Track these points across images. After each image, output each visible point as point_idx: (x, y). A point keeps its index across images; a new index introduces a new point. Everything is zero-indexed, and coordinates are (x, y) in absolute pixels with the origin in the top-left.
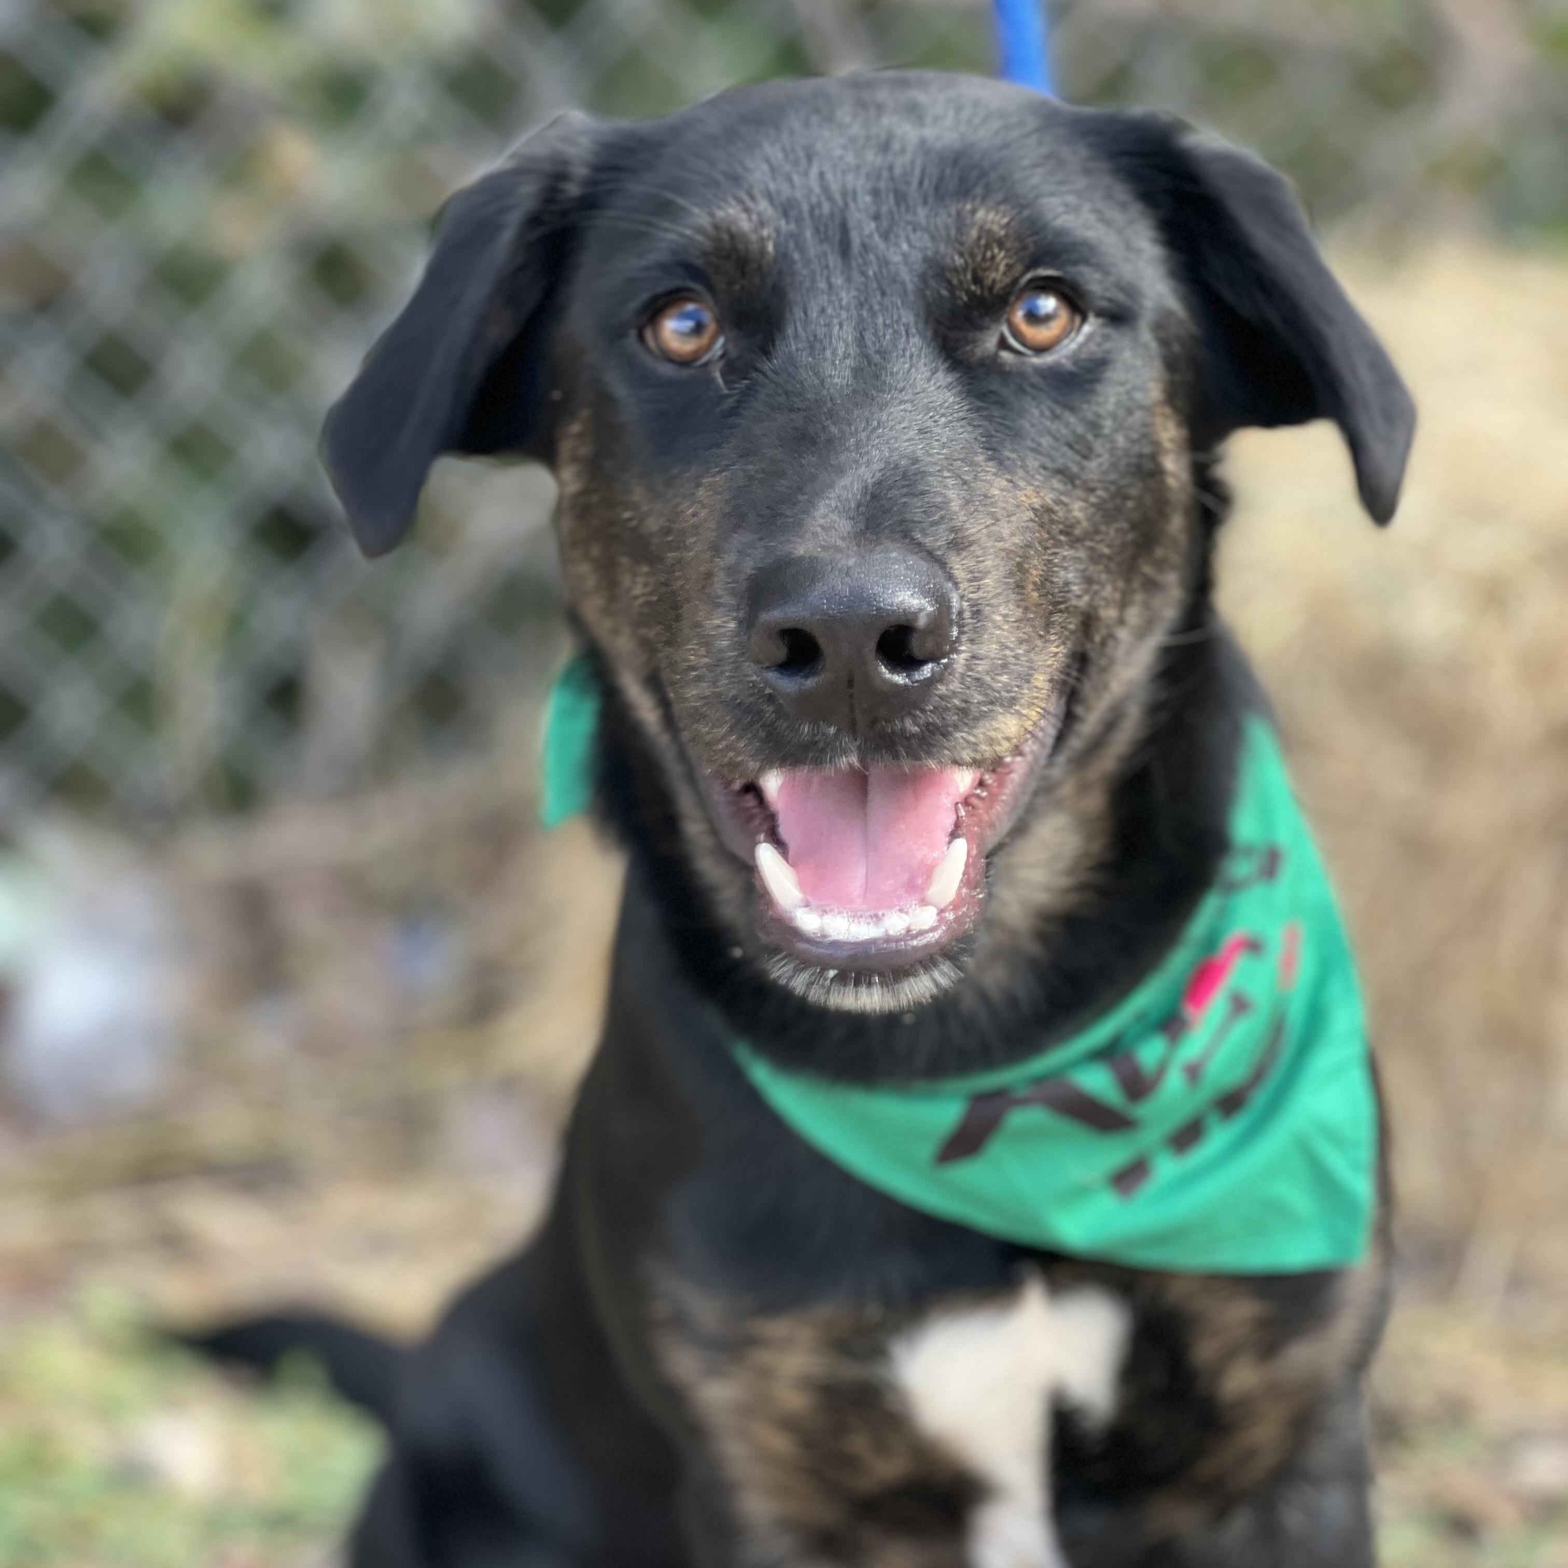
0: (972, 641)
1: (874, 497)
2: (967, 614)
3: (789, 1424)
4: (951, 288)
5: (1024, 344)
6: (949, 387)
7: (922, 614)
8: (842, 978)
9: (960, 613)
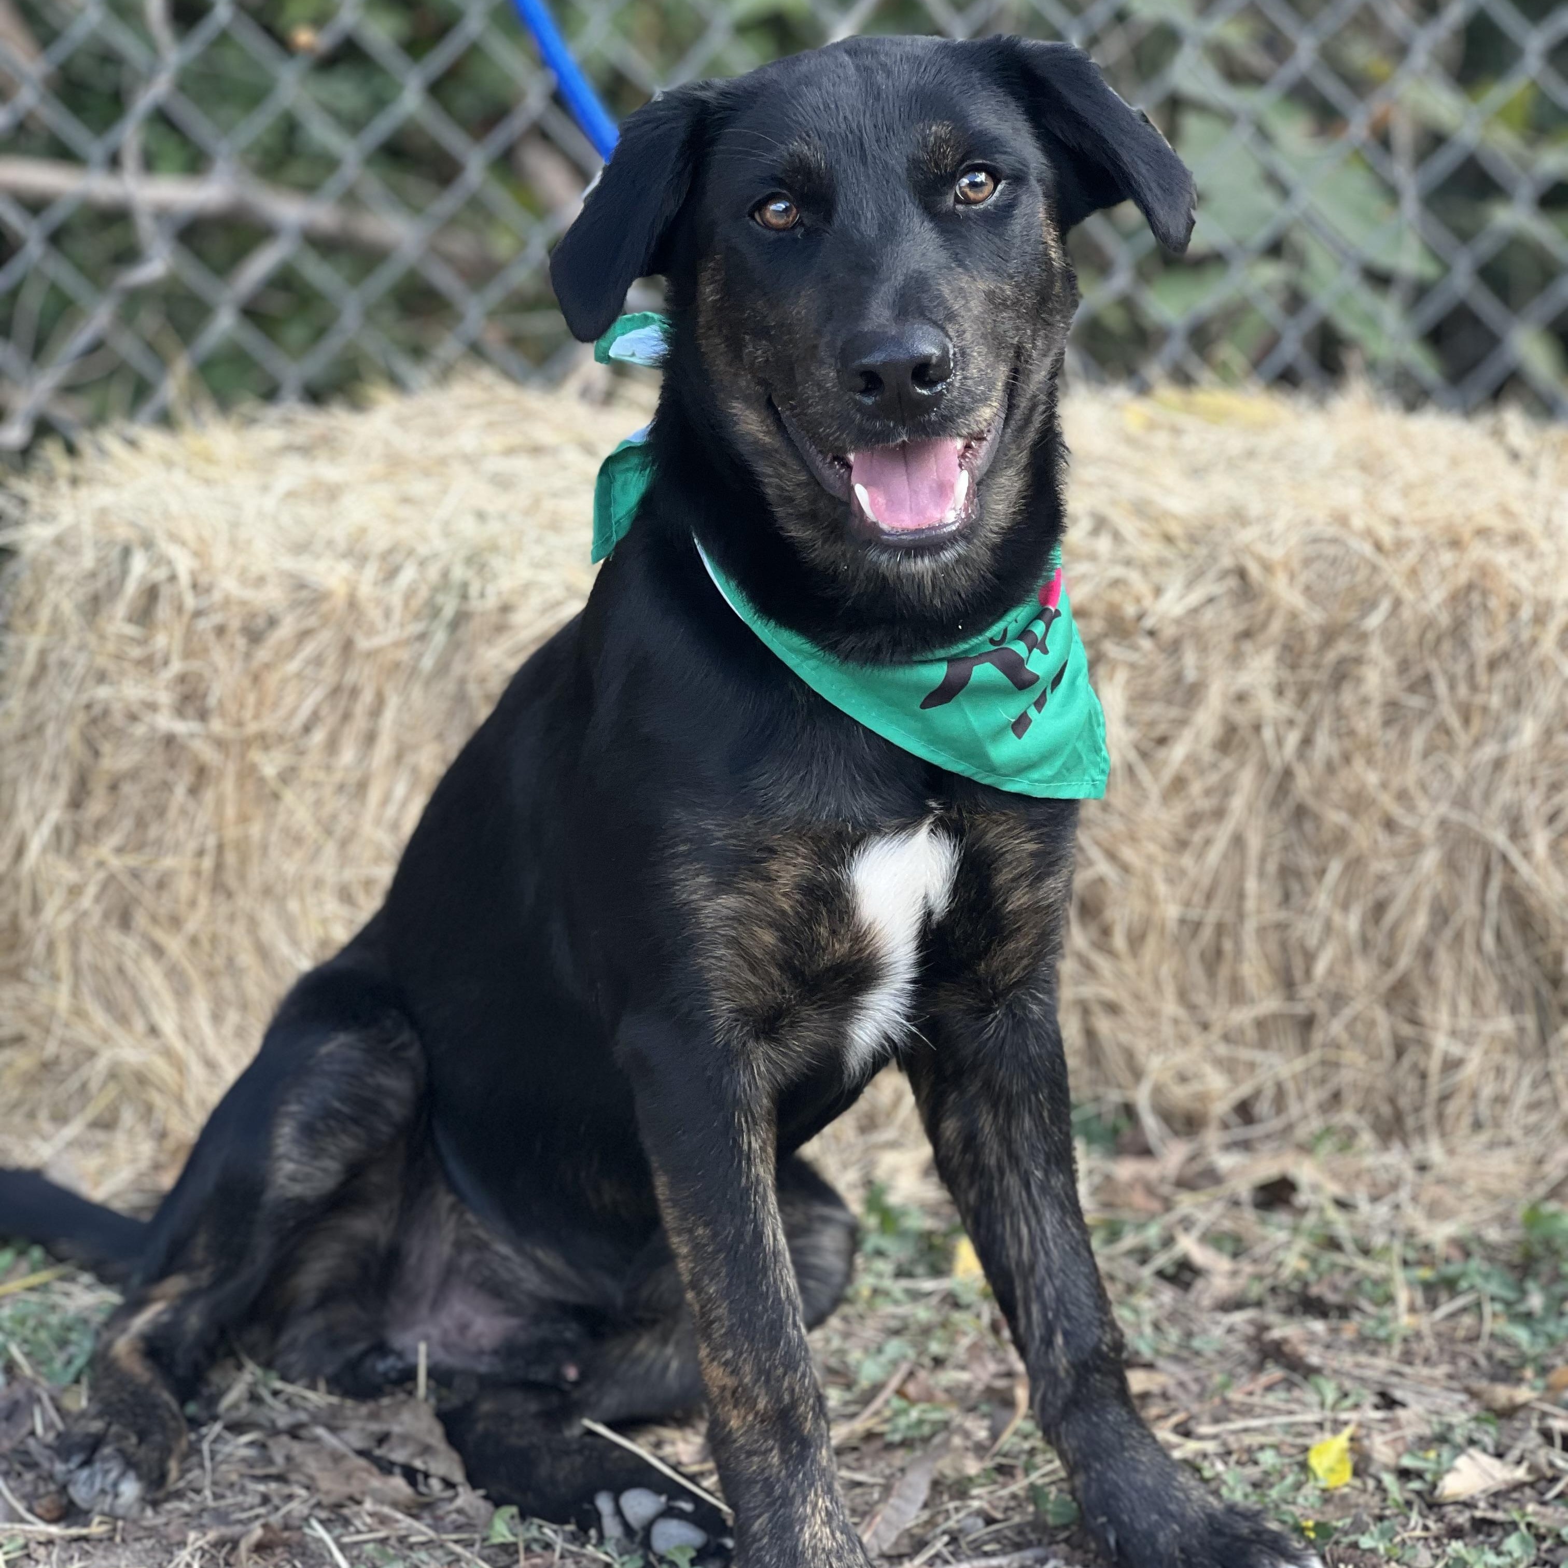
0: (963, 369)
2: (958, 355)
4: (923, 173)
5: (968, 200)
6: (932, 229)
7: (934, 356)
8: (907, 554)
9: (954, 354)
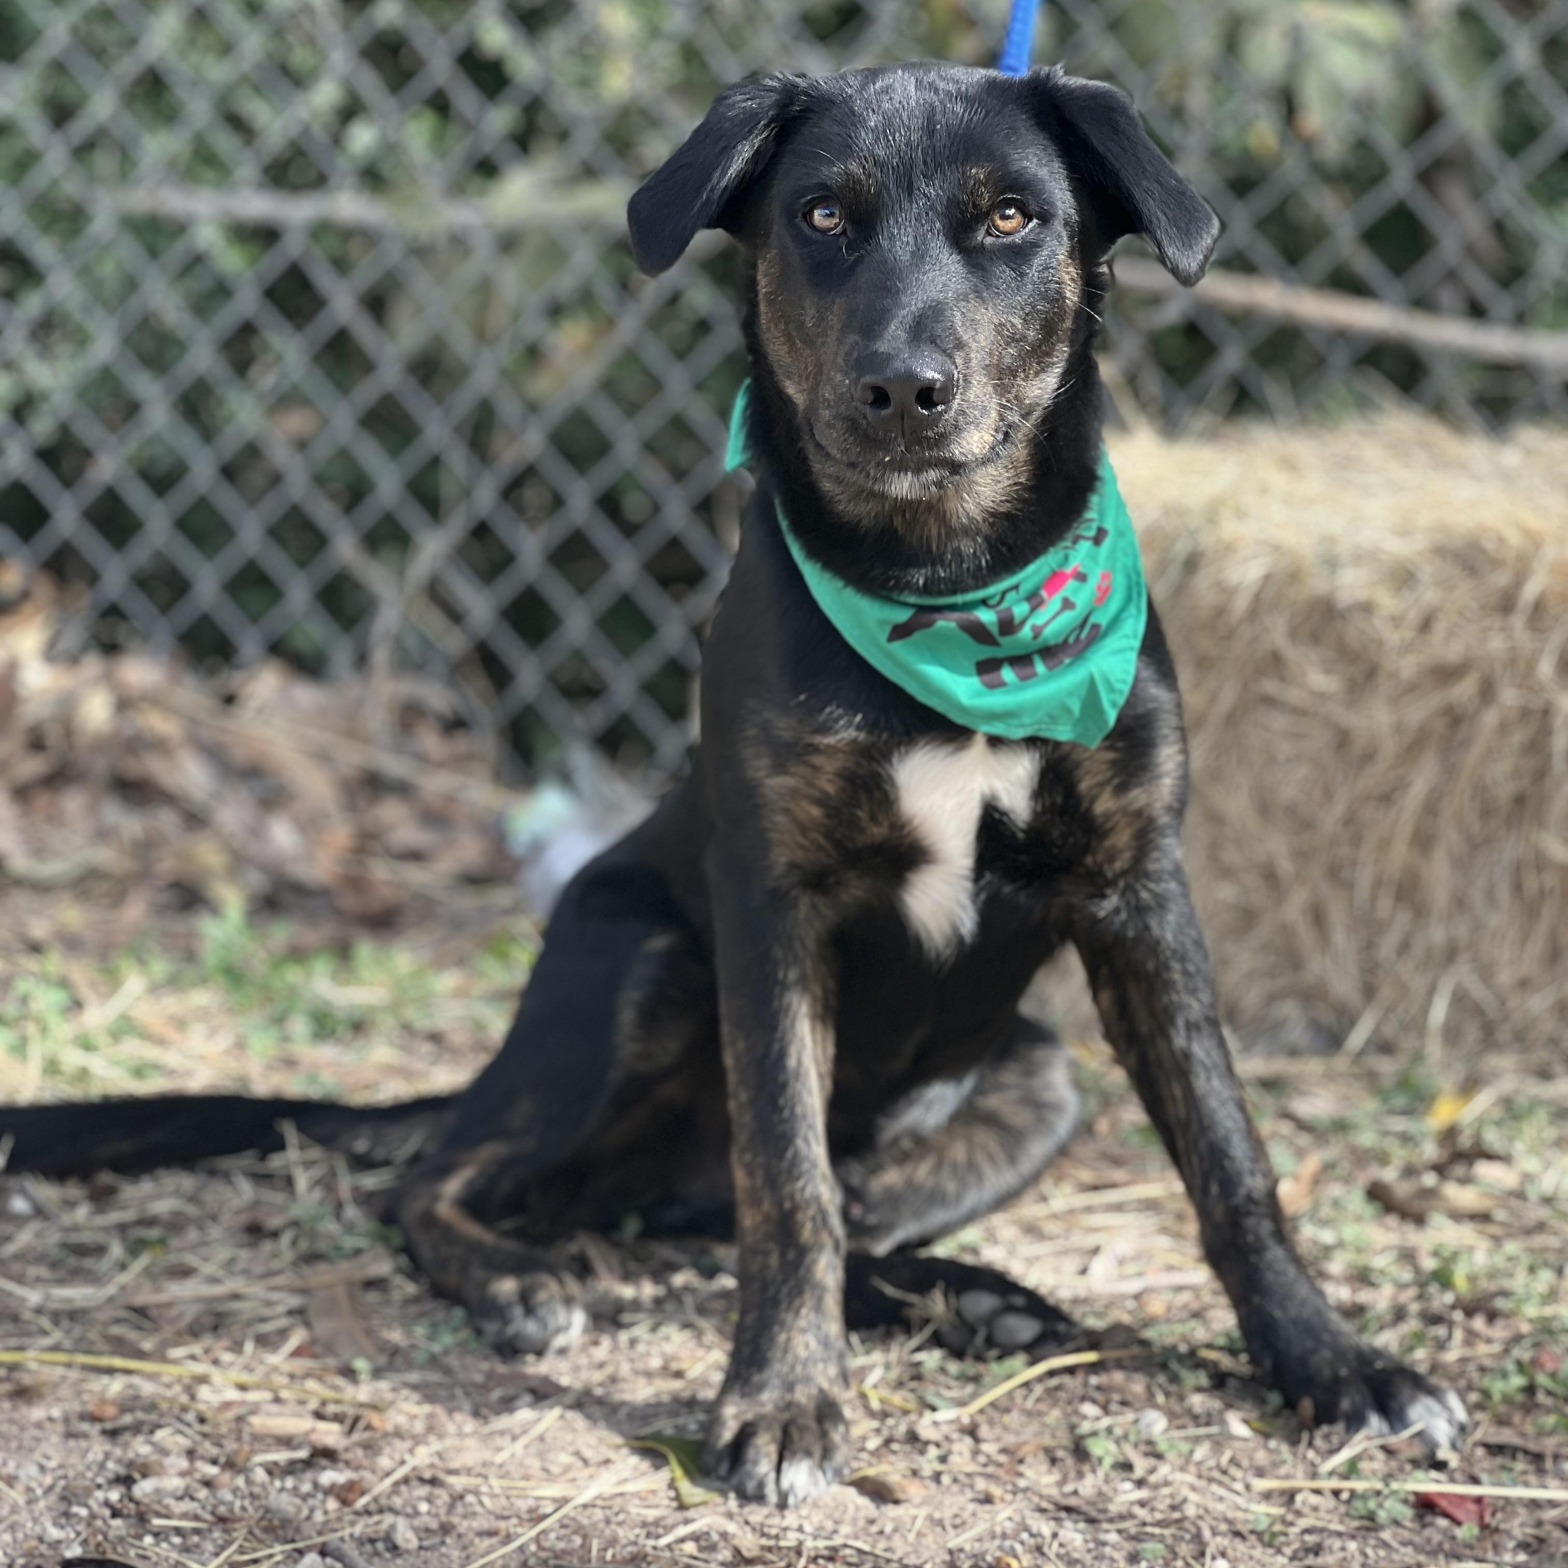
0: (962, 393)
1: (919, 323)
3: (822, 801)
4: (961, 211)
5: (1001, 232)
6: (959, 262)
7: (938, 382)
